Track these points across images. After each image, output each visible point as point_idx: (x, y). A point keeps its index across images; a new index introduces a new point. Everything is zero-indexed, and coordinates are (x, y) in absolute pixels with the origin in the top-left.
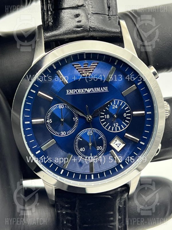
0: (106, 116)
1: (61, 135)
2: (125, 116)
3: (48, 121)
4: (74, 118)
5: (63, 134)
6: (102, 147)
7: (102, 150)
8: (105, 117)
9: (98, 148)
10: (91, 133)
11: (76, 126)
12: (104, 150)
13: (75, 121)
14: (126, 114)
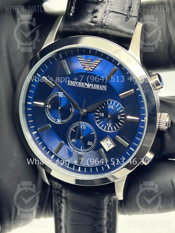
0: (101, 114)
1: (57, 122)
2: (119, 118)
3: (47, 106)
4: (71, 109)
5: (59, 121)
6: (93, 143)
7: (92, 146)
8: (99, 114)
9: (89, 142)
10: (84, 126)
11: (71, 117)
12: (94, 146)
13: (71, 112)
14: (120, 117)
